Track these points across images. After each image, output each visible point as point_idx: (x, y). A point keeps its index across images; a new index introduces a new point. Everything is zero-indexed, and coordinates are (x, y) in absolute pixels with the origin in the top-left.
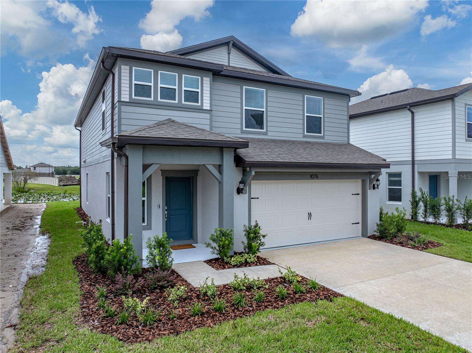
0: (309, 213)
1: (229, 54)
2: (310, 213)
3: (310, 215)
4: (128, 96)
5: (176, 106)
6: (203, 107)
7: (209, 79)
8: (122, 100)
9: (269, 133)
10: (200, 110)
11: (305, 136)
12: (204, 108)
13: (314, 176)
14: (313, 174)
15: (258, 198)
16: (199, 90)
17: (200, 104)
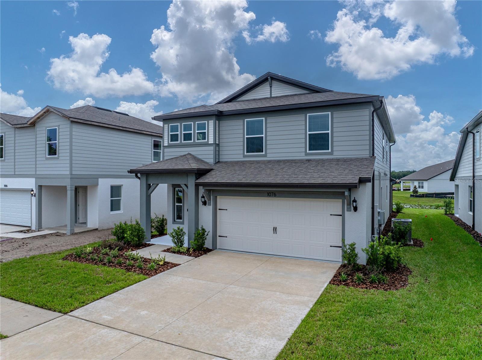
0: (274, 228)
1: (271, 87)
2: (276, 228)
3: (275, 229)
4: (167, 143)
5: (192, 144)
6: (208, 142)
7: (212, 121)
8: (165, 145)
9: (268, 155)
10: (207, 144)
11: (307, 154)
12: (210, 143)
13: (272, 194)
14: (271, 192)
15: (227, 210)
16: (206, 131)
17: (206, 140)
